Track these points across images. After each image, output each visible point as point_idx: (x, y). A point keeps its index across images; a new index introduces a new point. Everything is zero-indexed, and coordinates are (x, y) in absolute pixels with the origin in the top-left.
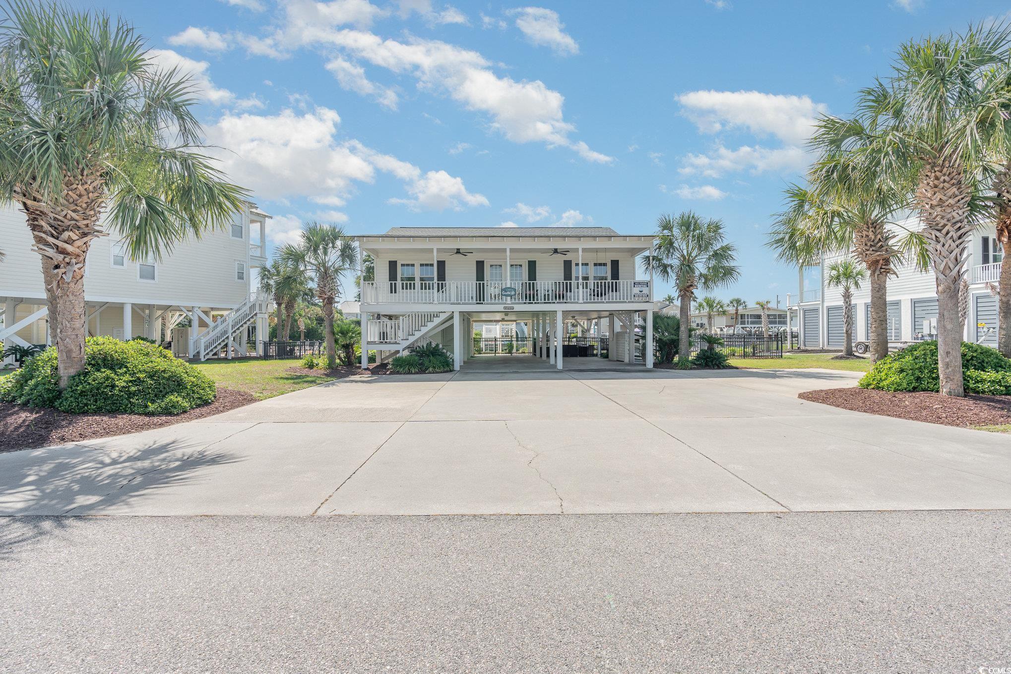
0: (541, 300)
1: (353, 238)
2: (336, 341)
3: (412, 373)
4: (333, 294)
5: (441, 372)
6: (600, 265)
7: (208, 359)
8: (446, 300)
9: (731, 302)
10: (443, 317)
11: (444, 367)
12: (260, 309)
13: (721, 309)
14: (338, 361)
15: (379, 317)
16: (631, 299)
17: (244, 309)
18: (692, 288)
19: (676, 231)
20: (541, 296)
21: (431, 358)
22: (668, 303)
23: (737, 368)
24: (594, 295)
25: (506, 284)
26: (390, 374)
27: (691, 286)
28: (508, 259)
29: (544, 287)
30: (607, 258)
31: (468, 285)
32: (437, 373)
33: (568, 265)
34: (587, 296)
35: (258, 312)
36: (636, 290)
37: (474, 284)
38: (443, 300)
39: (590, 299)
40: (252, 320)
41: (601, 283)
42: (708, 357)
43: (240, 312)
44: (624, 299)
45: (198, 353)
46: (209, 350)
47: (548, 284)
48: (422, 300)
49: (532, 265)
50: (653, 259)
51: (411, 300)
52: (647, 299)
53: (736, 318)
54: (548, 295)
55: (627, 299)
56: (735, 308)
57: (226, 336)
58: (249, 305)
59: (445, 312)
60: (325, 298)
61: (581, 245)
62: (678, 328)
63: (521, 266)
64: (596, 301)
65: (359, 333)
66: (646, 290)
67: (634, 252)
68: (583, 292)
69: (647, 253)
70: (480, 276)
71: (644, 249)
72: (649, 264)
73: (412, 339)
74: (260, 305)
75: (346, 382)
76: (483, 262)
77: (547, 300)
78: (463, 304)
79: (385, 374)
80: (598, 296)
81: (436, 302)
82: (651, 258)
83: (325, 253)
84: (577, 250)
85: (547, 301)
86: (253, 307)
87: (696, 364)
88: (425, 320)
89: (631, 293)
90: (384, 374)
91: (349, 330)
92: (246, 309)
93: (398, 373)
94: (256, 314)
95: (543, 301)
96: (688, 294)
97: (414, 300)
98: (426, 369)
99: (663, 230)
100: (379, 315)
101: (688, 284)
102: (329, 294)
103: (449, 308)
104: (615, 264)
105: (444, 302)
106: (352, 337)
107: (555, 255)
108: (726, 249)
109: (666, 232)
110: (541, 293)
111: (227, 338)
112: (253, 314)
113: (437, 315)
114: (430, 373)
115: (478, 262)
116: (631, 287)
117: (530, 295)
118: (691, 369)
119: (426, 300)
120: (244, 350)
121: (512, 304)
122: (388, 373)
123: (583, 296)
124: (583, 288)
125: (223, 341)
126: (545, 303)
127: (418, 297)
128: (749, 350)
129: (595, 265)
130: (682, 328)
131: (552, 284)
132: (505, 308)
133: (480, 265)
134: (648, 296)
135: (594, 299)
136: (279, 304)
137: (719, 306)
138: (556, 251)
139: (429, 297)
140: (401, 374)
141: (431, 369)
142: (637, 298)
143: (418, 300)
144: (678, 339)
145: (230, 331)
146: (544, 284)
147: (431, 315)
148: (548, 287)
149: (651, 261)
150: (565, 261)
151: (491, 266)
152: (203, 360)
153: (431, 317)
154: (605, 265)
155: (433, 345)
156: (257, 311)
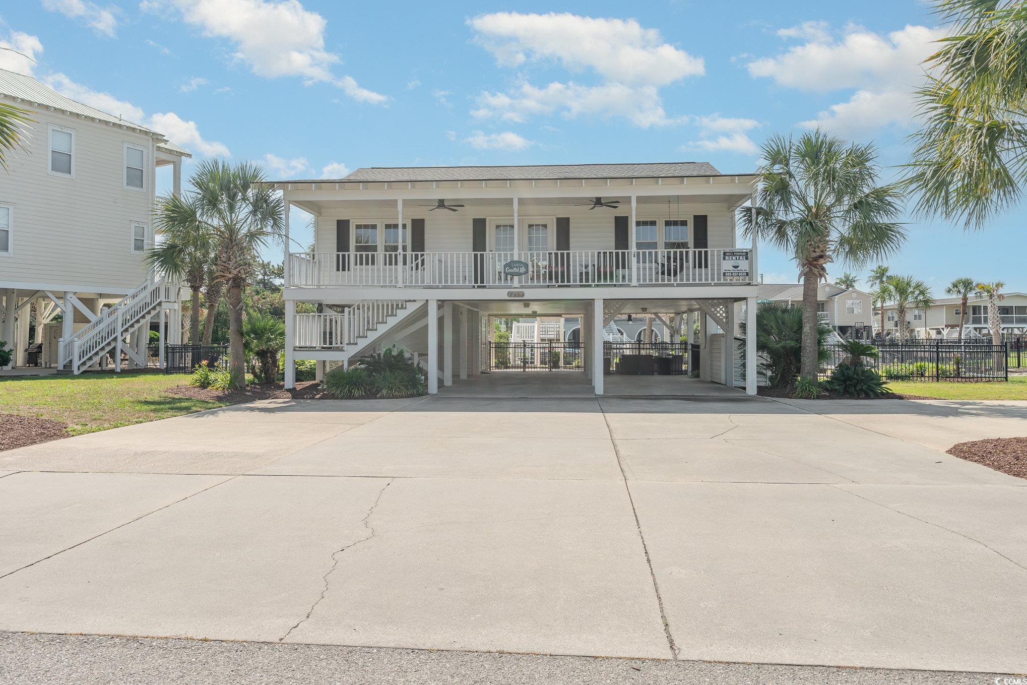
0: (575, 281)
1: (272, 185)
2: (246, 346)
3: (354, 398)
4: (242, 271)
5: (402, 397)
6: (675, 223)
7: (85, 372)
8: (417, 282)
9: (955, 286)
10: (411, 308)
11: (407, 389)
12: (167, 295)
13: (921, 297)
14: (249, 377)
15: (320, 308)
16: (719, 279)
17: (142, 295)
18: (821, 261)
19: (795, 166)
20: (575, 276)
21: (388, 373)
22: (844, 287)
23: (900, 397)
24: (663, 273)
25: (512, 255)
26: (320, 398)
27: (821, 257)
28: (516, 215)
29: (581, 261)
30: (687, 213)
31: (458, 257)
32: (396, 397)
33: (621, 224)
34: (651, 275)
35: (163, 300)
36: (727, 265)
37: (470, 255)
38: (412, 281)
39: (657, 280)
40: (153, 313)
41: (675, 253)
42: (849, 378)
43: (137, 300)
44: (707, 279)
45: (71, 361)
46: (86, 358)
47: (587, 256)
48: (379, 281)
49: (563, 225)
50: (758, 214)
51: (361, 281)
52: (748, 278)
53: (965, 313)
54: (587, 273)
55: (713, 279)
56: (961, 296)
57: (113, 336)
58: (150, 289)
59: (414, 301)
60: (230, 279)
61: (634, 191)
62: (800, 328)
63: (545, 226)
64: (666, 282)
65: (282, 334)
66: (744, 265)
67: (732, 201)
68: (638, 269)
69: (748, 204)
70: (479, 242)
71: (744, 197)
72: (750, 221)
73: (363, 344)
74: (167, 290)
75: (252, 409)
76: (484, 220)
77: (585, 280)
78: (445, 287)
79: (313, 398)
80: (669, 274)
81: (400, 284)
82: (754, 211)
83: (232, 208)
84: (628, 200)
85: (584, 283)
86: (155, 293)
87: (827, 390)
88: (383, 313)
89: (719, 269)
90: (310, 398)
91: (265, 329)
92: (145, 296)
93: (333, 397)
94: (160, 304)
95: (578, 283)
96: (816, 271)
97: (367, 281)
98: (378, 392)
99: (773, 164)
100: (320, 305)
101: (814, 255)
102: (235, 272)
103: (421, 295)
104: (701, 223)
105: (414, 284)
106: (269, 340)
107: (598, 209)
108: (880, 194)
109: (777, 168)
110: (575, 271)
111: (115, 339)
112: (156, 303)
113: (402, 305)
114: (382, 397)
115: (475, 221)
116: (719, 260)
117: (557, 273)
118: (818, 397)
119: (385, 281)
120: (142, 359)
121: (522, 287)
122: (318, 396)
123: (638, 275)
124: (638, 262)
125: (109, 344)
126: (581, 286)
127: (373, 277)
128: (950, 367)
129: (668, 223)
130: (807, 329)
131: (593, 256)
132: (510, 294)
133: (479, 226)
134: (747, 274)
135: (663, 280)
136: (195, 289)
137: (917, 292)
138: (598, 202)
139: (390, 276)
140: (337, 398)
141: (384, 392)
142: (729, 278)
143: (373, 281)
144: (800, 347)
145: (120, 329)
146: (581, 256)
147: (392, 305)
148: (587, 261)
149: (754, 217)
150: (617, 219)
151: (498, 227)
152: (76, 372)
153: (392, 308)
154: (684, 223)
155: (395, 353)
156: (162, 298)
